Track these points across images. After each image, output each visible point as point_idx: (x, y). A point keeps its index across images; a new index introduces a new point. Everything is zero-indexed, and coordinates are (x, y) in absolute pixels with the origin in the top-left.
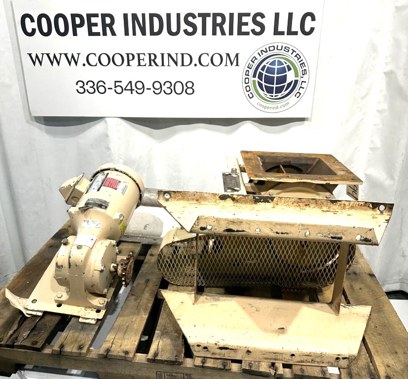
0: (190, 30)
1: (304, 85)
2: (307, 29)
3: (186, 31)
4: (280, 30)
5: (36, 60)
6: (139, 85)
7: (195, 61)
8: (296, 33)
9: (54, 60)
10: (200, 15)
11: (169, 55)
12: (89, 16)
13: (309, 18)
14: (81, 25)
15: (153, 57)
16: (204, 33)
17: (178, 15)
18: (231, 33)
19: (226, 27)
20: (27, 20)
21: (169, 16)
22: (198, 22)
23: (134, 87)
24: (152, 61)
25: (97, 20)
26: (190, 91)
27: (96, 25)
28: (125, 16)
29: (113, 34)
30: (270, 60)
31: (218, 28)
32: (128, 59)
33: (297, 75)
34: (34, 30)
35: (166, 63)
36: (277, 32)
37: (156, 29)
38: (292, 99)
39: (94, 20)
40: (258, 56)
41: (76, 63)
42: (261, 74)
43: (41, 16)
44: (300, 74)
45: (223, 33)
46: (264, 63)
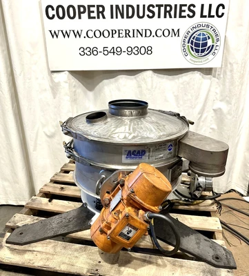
0: (151, 15)
1: (217, 48)
2: (220, 14)
3: (148, 16)
4: (204, 14)
5: (54, 34)
6: (119, 50)
7: (153, 34)
8: (213, 16)
9: (66, 34)
10: (157, 6)
11: (138, 30)
12: (89, 6)
13: (221, 7)
14: (84, 12)
15: (128, 32)
16: (159, 17)
17: (144, 6)
18: (175, 17)
19: (172, 13)
20: (50, 9)
21: (138, 6)
22: (156, 10)
23: (115, 51)
24: (127, 34)
25: (95, 9)
26: (149, 52)
27: (93, 12)
28: (112, 6)
29: (104, 17)
30: (198, 33)
31: (168, 14)
32: (112, 33)
33: (213, 42)
34: (54, 16)
35: (135, 35)
36: (202, 16)
37: (130, 14)
38: (210, 56)
39: (92, 9)
40: (191, 31)
41: (80, 36)
42: (192, 41)
43: (58, 7)
44: (215, 41)
45: (171, 17)
46: (194, 35)
